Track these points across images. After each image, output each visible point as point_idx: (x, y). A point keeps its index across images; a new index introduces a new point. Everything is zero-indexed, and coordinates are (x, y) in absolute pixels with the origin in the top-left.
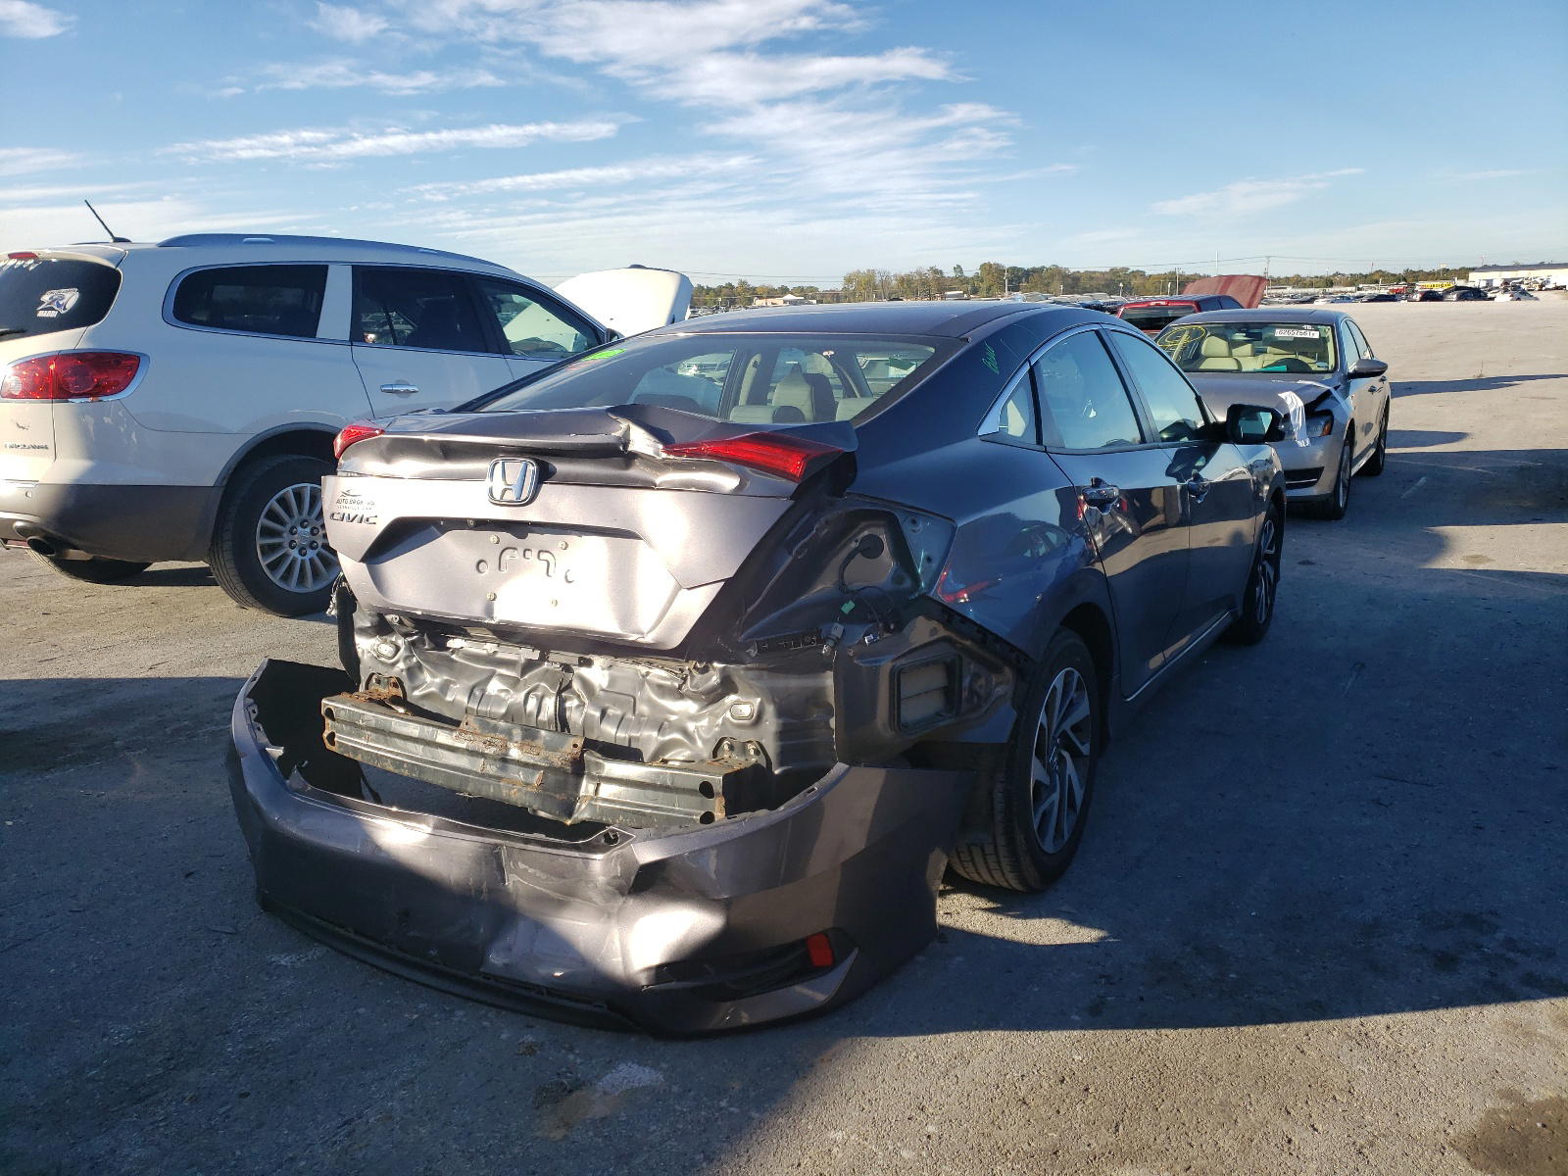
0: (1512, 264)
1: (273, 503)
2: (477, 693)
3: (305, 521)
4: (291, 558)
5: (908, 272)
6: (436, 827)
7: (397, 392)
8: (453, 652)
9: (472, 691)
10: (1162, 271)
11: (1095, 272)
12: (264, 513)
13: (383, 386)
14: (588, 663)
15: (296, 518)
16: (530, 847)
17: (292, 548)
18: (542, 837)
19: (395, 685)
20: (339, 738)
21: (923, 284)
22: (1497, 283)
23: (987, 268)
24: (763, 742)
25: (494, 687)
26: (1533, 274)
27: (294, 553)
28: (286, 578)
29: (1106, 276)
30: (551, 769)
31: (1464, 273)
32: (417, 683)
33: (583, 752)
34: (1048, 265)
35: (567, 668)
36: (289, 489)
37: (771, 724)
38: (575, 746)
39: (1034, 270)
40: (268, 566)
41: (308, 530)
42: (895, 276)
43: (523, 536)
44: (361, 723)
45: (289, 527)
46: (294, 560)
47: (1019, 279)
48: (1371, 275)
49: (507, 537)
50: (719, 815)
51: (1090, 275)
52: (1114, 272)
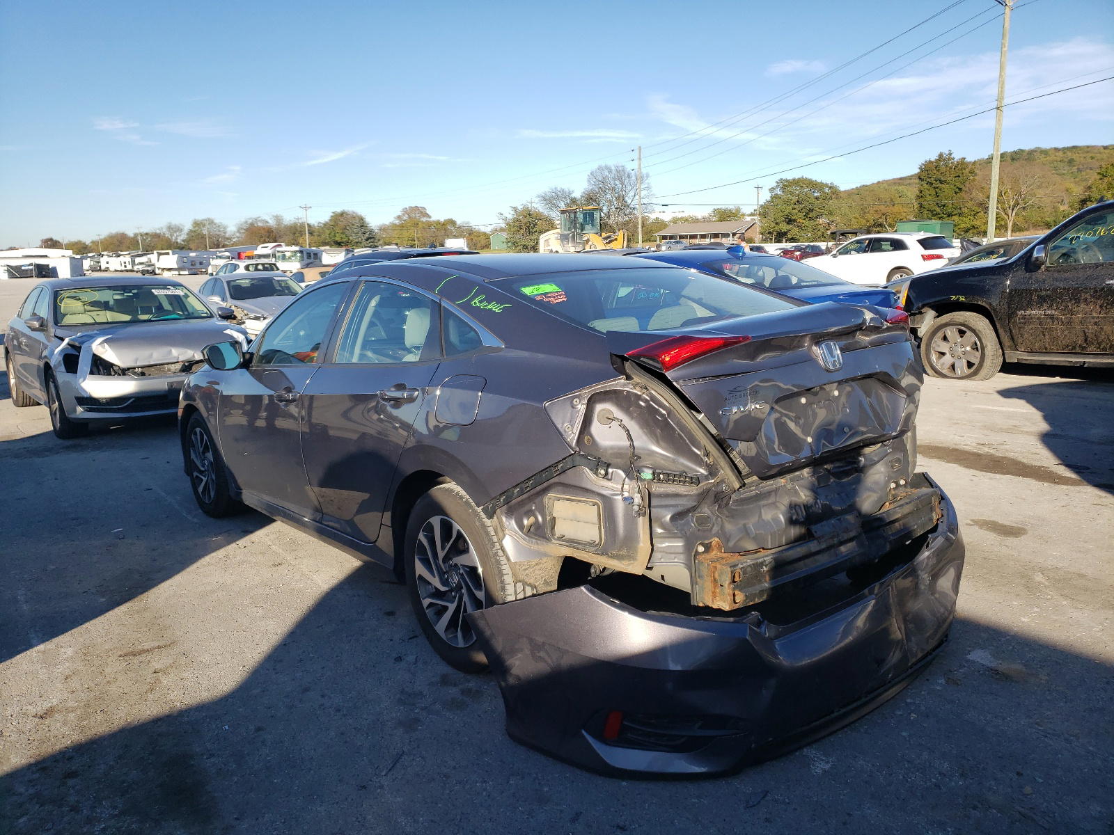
20: (745, 592)
44: (765, 568)
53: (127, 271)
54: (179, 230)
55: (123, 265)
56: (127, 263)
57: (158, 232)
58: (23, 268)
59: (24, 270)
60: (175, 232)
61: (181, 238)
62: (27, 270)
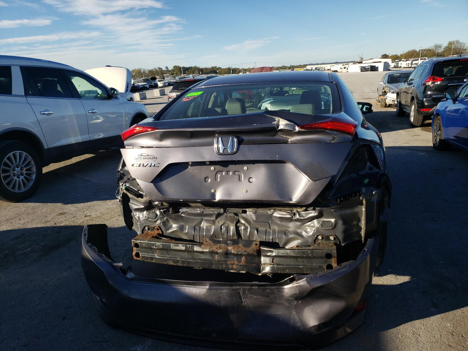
0: (316, 63)
1: (5, 160)
2: (197, 228)
3: (18, 165)
4: (15, 180)
5: (151, 69)
6: (210, 286)
7: (44, 114)
8: (182, 214)
9: (195, 228)
10: (227, 67)
11: (207, 68)
12: (2, 164)
13: (41, 112)
14: (245, 212)
15: (15, 165)
16: (253, 287)
17: (15, 176)
18: (257, 283)
19: (158, 230)
20: (142, 254)
21: (156, 72)
22: (314, 69)
23: (175, 67)
24: (337, 234)
25: (204, 225)
26: (322, 66)
27: (16, 178)
28: (14, 187)
29: (211, 69)
30: (249, 255)
31: (305, 66)
32: (168, 227)
33: (260, 247)
34: (193, 66)
35: (236, 214)
36: (11, 153)
37: (341, 227)
38: (256, 245)
39: (189, 68)
40: (6, 184)
41: (19, 168)
42: (147, 70)
43: (227, 166)
44: (154, 247)
45: (12, 168)
46: (16, 181)
47: (186, 70)
48: (282, 67)
49: (219, 167)
50: (335, 265)
51: (206, 69)
52: (213, 68)
53: (409, 67)
54: (440, 47)
55: (407, 65)
56: (409, 64)
57: (430, 48)
58: (366, 67)
59: (366, 68)
60: (438, 48)
61: (440, 50)
62: (367, 68)
